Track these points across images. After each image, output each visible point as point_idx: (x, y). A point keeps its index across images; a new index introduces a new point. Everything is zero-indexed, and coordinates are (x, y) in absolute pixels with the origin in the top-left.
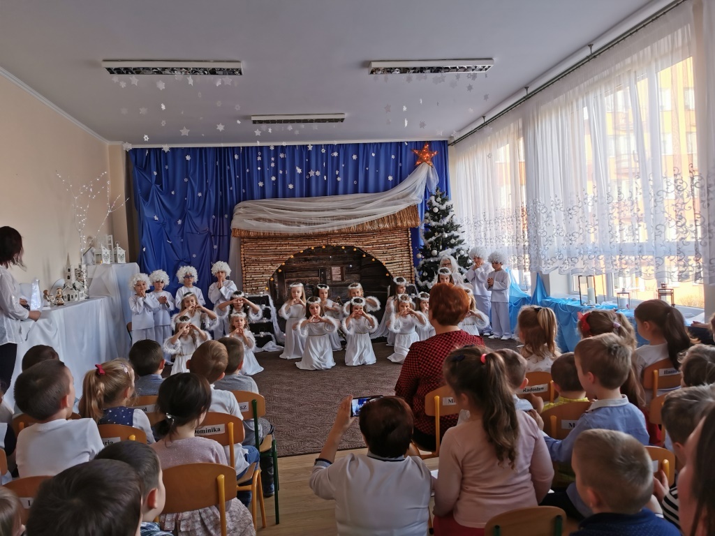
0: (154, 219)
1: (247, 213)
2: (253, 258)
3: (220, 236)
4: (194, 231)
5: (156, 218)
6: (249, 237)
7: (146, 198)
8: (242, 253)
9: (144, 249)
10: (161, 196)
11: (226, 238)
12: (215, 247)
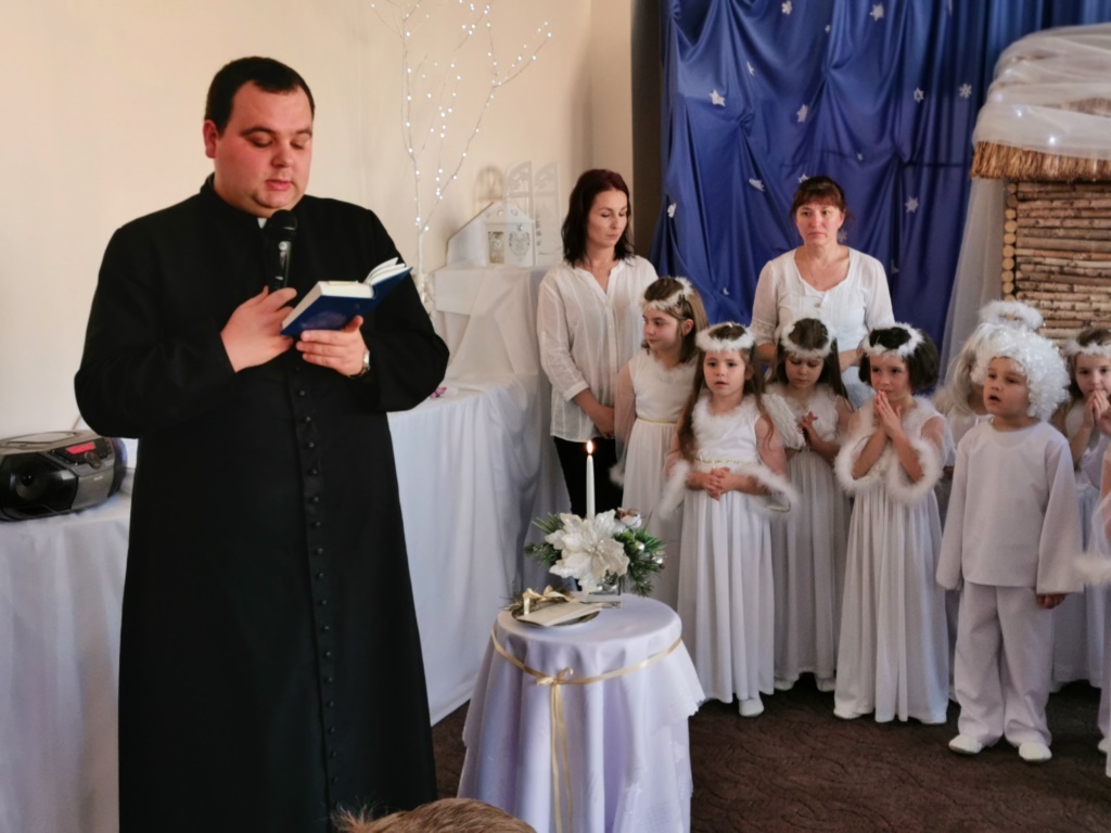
0: (709, 105)
1: (1045, 79)
2: (1052, 261)
3: (935, 166)
4: (847, 147)
5: (717, 98)
6: (1042, 180)
7: (694, 32)
8: (1010, 238)
9: (672, 210)
10: (748, 22)
11: (956, 173)
12: (912, 205)
